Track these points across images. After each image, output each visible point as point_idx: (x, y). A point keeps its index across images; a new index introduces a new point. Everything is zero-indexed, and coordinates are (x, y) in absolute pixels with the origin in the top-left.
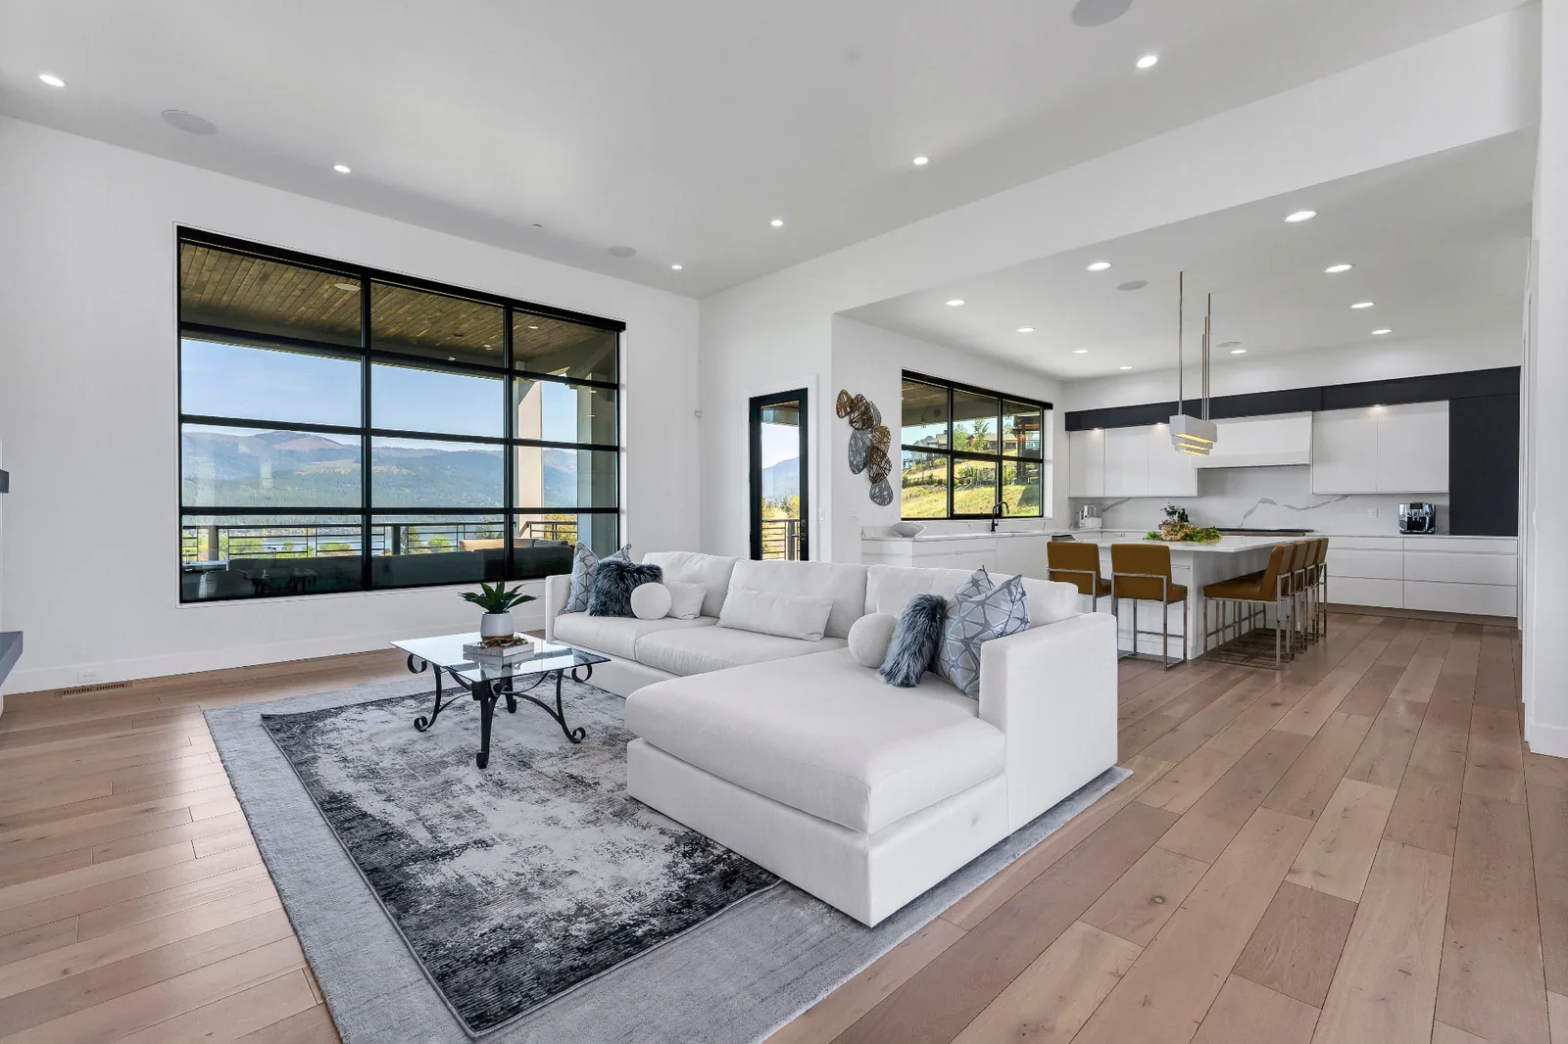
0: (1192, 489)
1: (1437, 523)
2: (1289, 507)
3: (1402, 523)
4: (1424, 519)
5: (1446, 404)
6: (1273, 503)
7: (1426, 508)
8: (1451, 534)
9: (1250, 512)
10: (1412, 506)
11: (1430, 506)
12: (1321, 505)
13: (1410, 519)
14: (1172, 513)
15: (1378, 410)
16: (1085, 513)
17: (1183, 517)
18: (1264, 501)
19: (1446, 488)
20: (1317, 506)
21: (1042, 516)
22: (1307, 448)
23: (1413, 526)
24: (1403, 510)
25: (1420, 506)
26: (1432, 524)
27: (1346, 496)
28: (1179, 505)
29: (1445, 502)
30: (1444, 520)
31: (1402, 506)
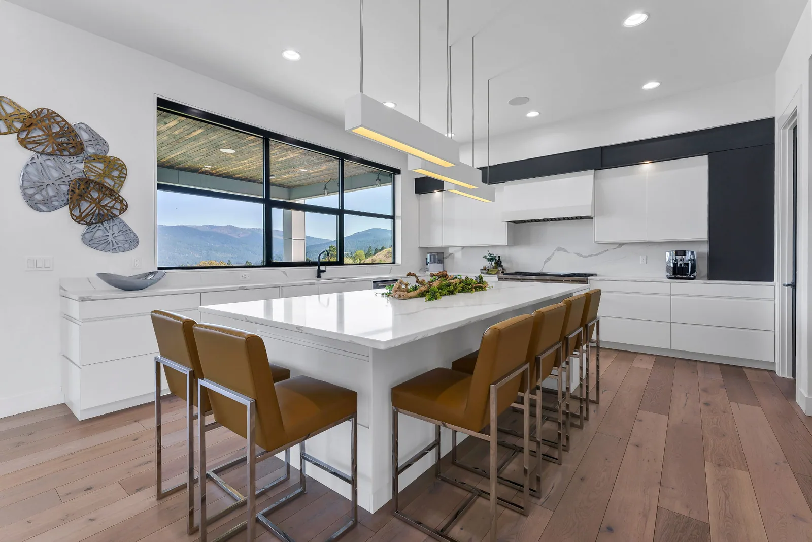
0: (503, 239)
1: (697, 270)
2: (578, 254)
3: (668, 268)
4: (687, 264)
5: (704, 159)
6: (566, 251)
7: (689, 255)
8: (709, 279)
9: (549, 259)
10: (677, 253)
11: (692, 253)
12: (603, 252)
13: (675, 265)
14: (490, 260)
15: (647, 167)
16: (429, 260)
17: (499, 263)
18: (559, 249)
19: (704, 236)
20: (599, 254)
21: (394, 263)
22: (589, 201)
23: (679, 272)
24: (669, 256)
25: (684, 253)
26: (693, 271)
27: (621, 244)
28: (496, 253)
29: (705, 249)
30: (703, 267)
31: (668, 254)
